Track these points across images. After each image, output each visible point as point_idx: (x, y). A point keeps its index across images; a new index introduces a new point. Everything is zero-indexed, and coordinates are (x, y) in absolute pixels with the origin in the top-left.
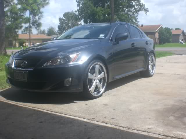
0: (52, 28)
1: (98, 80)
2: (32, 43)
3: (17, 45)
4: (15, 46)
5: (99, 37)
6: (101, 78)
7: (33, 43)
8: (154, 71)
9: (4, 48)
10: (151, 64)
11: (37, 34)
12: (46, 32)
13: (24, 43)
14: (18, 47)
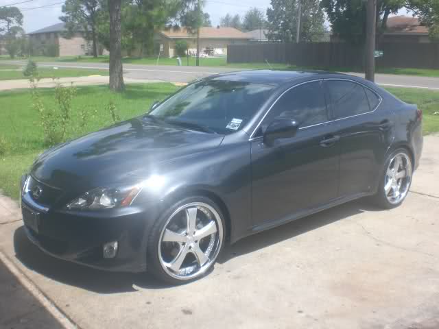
0: (256, 11)
1: (196, 242)
2: (204, 49)
3: (171, 52)
4: (165, 55)
5: (228, 127)
6: (210, 235)
7: (207, 48)
8: (403, 195)
9: (117, 74)
10: (397, 174)
11: (218, 27)
12: (242, 21)
13: (186, 48)
14: (173, 58)
